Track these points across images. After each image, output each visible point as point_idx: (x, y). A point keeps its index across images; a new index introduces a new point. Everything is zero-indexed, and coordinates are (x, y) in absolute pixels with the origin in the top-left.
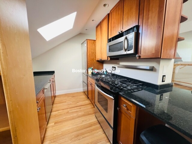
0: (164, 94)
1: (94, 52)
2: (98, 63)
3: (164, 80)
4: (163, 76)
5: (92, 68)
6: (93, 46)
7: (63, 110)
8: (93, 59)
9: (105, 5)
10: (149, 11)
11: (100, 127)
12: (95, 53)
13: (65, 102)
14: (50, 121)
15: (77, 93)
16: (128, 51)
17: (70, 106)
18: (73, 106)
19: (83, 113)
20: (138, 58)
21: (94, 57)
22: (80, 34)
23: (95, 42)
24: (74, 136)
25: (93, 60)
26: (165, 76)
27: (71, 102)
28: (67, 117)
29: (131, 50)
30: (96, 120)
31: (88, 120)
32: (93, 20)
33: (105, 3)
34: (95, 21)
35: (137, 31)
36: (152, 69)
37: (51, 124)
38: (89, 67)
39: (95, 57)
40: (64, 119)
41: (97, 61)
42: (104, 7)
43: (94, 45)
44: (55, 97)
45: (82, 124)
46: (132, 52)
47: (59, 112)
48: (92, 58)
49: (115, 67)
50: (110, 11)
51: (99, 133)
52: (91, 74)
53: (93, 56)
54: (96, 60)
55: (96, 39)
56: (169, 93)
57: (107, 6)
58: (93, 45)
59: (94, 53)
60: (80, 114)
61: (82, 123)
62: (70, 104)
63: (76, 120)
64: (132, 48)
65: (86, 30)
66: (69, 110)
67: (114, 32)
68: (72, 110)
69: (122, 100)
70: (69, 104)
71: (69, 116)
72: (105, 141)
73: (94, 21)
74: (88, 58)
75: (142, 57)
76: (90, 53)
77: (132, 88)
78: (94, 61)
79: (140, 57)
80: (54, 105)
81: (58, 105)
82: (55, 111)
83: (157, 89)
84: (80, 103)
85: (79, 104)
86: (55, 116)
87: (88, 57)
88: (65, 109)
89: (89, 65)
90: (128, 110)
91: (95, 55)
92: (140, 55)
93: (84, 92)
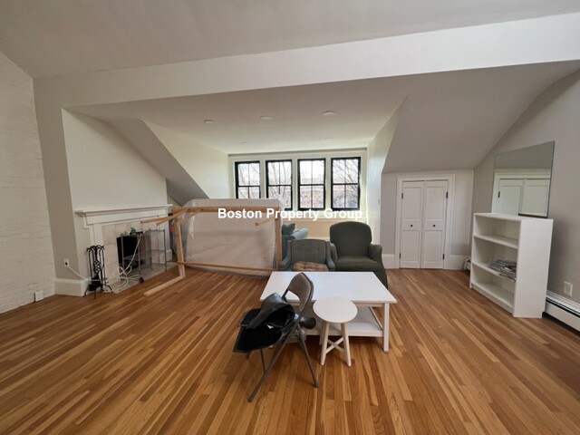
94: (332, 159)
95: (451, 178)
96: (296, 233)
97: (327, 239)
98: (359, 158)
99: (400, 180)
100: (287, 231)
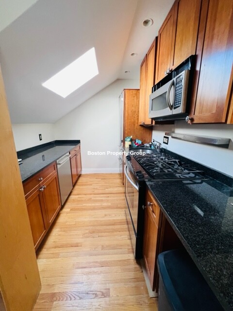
1: (137, 111)
2: (142, 128)
5: (131, 137)
6: (135, 100)
7: (85, 195)
8: (135, 122)
9: (146, 22)
10: (215, 20)
11: (127, 230)
12: (139, 111)
13: (91, 185)
14: (66, 206)
15: (111, 174)
16: (175, 108)
17: (96, 191)
18: (100, 192)
19: (110, 204)
21: (136, 118)
22: (118, 81)
23: (139, 93)
24: (88, 231)
25: (134, 125)
27: (98, 186)
28: (87, 205)
29: (179, 106)
30: (125, 218)
31: (113, 215)
32: (133, 54)
33: (146, 19)
34: (137, 54)
35: (191, 68)
36: (227, 145)
37: (66, 209)
38: (126, 136)
39: (138, 119)
40: (83, 207)
41: (141, 125)
42: (145, 26)
43: (137, 98)
44: (80, 176)
45: (104, 219)
46: (180, 110)
47: (80, 196)
48: (133, 121)
49: (168, 138)
50: (159, 32)
51: (123, 236)
52: (128, 146)
53: (134, 117)
54: (139, 124)
55: (140, 87)
57: (150, 23)
58: (135, 97)
59: (136, 113)
60: (105, 204)
61: (103, 217)
62: (97, 188)
63: (96, 211)
64: (180, 103)
65: (126, 72)
66: (92, 196)
67: (162, 73)
68: (95, 197)
69: (148, 194)
70: (94, 188)
71: (90, 205)
72: (127, 250)
73: (135, 56)
74: (126, 122)
76: (130, 111)
77: (182, 177)
78: (136, 125)
79: (192, 120)
80: (76, 187)
81: (81, 187)
82: (76, 195)
83: (229, 186)
84: (110, 189)
85: (107, 191)
86: (74, 201)
87: (126, 119)
88: (88, 194)
89: (126, 132)
90: (153, 211)
91: (138, 116)
92: (193, 116)
93: (120, 174)
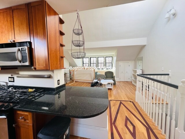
0: (61, 93)
3: (59, 83)
4: (58, 80)
20: (34, 69)
26: (59, 80)
29: (26, 62)
35: (30, 46)
36: (50, 77)
49: (13, 78)
56: (64, 91)
64: (26, 60)
69: (18, 113)
75: (37, 69)
83: (54, 91)
90: (25, 120)
92: (35, 67)
94: (106, 57)
95: (130, 62)
96: (98, 74)
97: (104, 74)
98: (112, 57)
99: (120, 63)
100: (96, 73)
